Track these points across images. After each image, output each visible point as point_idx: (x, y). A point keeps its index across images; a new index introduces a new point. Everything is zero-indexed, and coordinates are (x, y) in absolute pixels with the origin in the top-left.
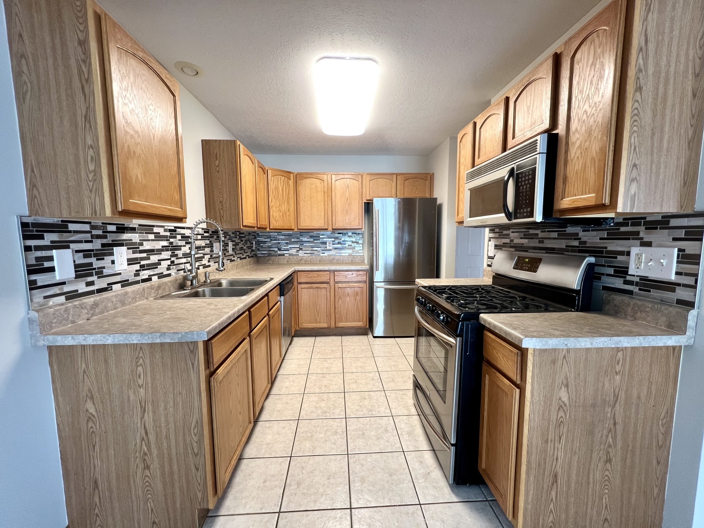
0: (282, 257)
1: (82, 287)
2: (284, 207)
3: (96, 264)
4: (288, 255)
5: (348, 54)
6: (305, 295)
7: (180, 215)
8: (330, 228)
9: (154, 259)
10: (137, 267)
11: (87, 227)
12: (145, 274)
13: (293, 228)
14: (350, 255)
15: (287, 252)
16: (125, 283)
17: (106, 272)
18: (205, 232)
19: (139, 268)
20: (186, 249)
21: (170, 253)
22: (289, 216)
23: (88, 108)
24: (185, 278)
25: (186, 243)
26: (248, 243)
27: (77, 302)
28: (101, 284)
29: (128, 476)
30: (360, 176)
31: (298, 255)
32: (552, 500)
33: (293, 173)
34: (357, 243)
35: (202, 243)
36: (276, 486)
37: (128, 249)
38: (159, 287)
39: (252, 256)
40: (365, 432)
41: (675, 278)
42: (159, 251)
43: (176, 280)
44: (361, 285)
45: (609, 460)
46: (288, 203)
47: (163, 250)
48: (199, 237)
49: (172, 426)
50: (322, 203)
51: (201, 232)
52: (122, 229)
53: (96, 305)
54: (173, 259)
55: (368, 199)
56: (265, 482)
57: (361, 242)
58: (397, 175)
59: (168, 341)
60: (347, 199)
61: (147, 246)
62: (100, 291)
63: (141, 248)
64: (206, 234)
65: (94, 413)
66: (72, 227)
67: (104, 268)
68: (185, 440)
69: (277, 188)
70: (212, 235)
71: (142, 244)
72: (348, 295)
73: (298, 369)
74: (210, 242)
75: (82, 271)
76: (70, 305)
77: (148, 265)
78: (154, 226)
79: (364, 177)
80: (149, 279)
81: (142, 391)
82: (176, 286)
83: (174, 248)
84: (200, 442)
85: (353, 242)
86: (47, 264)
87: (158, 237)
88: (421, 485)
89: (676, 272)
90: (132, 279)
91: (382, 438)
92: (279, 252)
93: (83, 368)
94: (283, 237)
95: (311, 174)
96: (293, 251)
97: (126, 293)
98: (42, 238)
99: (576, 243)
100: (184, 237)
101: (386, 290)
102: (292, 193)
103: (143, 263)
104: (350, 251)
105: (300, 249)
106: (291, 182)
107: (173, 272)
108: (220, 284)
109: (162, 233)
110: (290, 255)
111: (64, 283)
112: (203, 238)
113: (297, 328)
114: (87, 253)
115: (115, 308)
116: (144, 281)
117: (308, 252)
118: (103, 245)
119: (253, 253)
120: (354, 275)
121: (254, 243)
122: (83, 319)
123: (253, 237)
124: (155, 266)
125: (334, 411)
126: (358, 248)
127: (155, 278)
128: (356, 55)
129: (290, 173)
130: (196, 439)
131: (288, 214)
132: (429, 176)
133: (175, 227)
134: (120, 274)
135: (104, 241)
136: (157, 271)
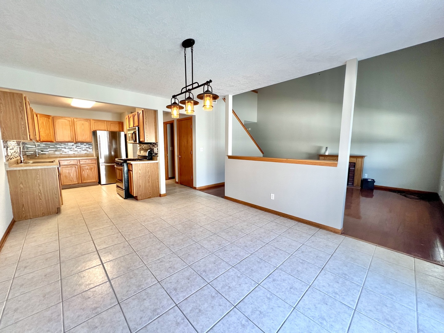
0: (44, 155)
8: (75, 141)
14: (86, 153)
15: (47, 152)
32: (140, 190)
44: (94, 165)
49: (48, 188)
55: (94, 130)
57: (91, 148)
58: (107, 121)
60: (83, 130)
65: (23, 187)
68: (52, 192)
72: (87, 169)
79: (91, 121)
81: (39, 181)
85: (87, 148)
95: (61, 117)
96: (52, 152)
101: (106, 166)
102: (51, 125)
105: (55, 151)
106: (50, 120)
120: (90, 161)
126: (90, 150)
129: (49, 116)
130: (56, 191)
132: (121, 123)
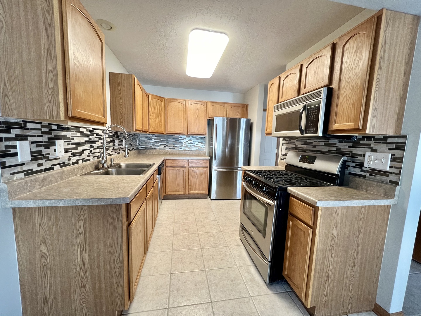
0: (155, 150)
1: (35, 168)
2: (158, 119)
3: (45, 151)
4: (158, 149)
5: (211, 29)
6: (170, 173)
7: (103, 121)
8: (186, 134)
9: (80, 149)
10: (70, 154)
11: (39, 126)
12: (74, 159)
13: (163, 132)
14: (197, 150)
15: (158, 147)
16: (62, 165)
17: (50, 157)
18: (110, 133)
19: (71, 155)
20: (99, 143)
21: (89, 145)
22: (161, 125)
23: (50, 45)
24: (99, 162)
25: (99, 139)
26: (134, 141)
27: (32, 177)
28: (47, 165)
29: (70, 293)
30: (205, 103)
31: (165, 149)
32: (325, 289)
33: (164, 98)
34: (202, 143)
35: (109, 140)
36: (164, 293)
37: (65, 142)
38: (83, 168)
39: (136, 149)
40: (214, 256)
41: (389, 169)
42: (83, 144)
43: (93, 163)
44: (205, 169)
45: (354, 266)
46: (161, 116)
47: (85, 144)
48: (107, 136)
49: (102, 259)
50: (182, 118)
51: (108, 132)
52: (61, 128)
53: (44, 179)
54: (91, 149)
55: (210, 117)
56: (156, 290)
57: (203, 142)
58: (227, 103)
59: (103, 204)
60: (197, 117)
61: (76, 140)
62: (47, 170)
63: (73, 142)
64: (111, 134)
65: (46, 253)
66: (29, 125)
67: (49, 154)
68: (110, 267)
69: (154, 107)
70: (115, 134)
71: (73, 139)
72: (197, 174)
73: (168, 220)
74: (113, 139)
75: (36, 156)
76: (28, 179)
77: (76, 153)
78: (80, 127)
79: (208, 103)
80: (77, 163)
81: (82, 237)
82: (94, 167)
83: (92, 142)
84: (121, 268)
85: (199, 143)
86: (12, 151)
87: (83, 135)
88: (250, 285)
89: (390, 166)
90: (66, 162)
91: (224, 259)
92: (153, 147)
93: (39, 222)
94: (156, 138)
95: (176, 99)
96: (162, 147)
97: (64, 171)
98: (9, 132)
99: (335, 149)
100: (98, 135)
101: (218, 171)
102: (163, 110)
103: (73, 151)
104: (197, 148)
105: (166, 145)
106: (163, 104)
107: (91, 158)
108: (120, 167)
109: (86, 132)
110: (160, 149)
111: (23, 164)
112: (109, 136)
113: (165, 195)
114: (39, 144)
115: (57, 182)
116: (73, 163)
117: (172, 148)
118: (49, 139)
119: (137, 147)
120: (201, 162)
121: (137, 141)
122: (36, 189)
123: (137, 137)
124: (80, 154)
125: (193, 245)
126: (202, 146)
127: (80, 162)
128: (215, 29)
129: (163, 98)
130: (118, 266)
131: (160, 123)
132: (245, 105)
133: (93, 129)
134: (59, 158)
135: (50, 136)
136: (81, 157)
